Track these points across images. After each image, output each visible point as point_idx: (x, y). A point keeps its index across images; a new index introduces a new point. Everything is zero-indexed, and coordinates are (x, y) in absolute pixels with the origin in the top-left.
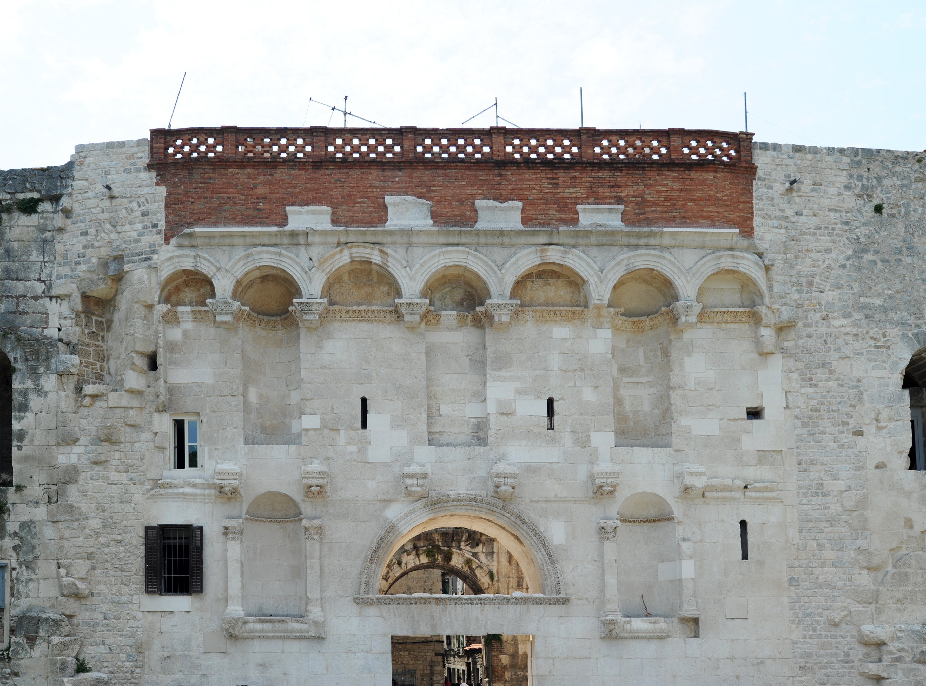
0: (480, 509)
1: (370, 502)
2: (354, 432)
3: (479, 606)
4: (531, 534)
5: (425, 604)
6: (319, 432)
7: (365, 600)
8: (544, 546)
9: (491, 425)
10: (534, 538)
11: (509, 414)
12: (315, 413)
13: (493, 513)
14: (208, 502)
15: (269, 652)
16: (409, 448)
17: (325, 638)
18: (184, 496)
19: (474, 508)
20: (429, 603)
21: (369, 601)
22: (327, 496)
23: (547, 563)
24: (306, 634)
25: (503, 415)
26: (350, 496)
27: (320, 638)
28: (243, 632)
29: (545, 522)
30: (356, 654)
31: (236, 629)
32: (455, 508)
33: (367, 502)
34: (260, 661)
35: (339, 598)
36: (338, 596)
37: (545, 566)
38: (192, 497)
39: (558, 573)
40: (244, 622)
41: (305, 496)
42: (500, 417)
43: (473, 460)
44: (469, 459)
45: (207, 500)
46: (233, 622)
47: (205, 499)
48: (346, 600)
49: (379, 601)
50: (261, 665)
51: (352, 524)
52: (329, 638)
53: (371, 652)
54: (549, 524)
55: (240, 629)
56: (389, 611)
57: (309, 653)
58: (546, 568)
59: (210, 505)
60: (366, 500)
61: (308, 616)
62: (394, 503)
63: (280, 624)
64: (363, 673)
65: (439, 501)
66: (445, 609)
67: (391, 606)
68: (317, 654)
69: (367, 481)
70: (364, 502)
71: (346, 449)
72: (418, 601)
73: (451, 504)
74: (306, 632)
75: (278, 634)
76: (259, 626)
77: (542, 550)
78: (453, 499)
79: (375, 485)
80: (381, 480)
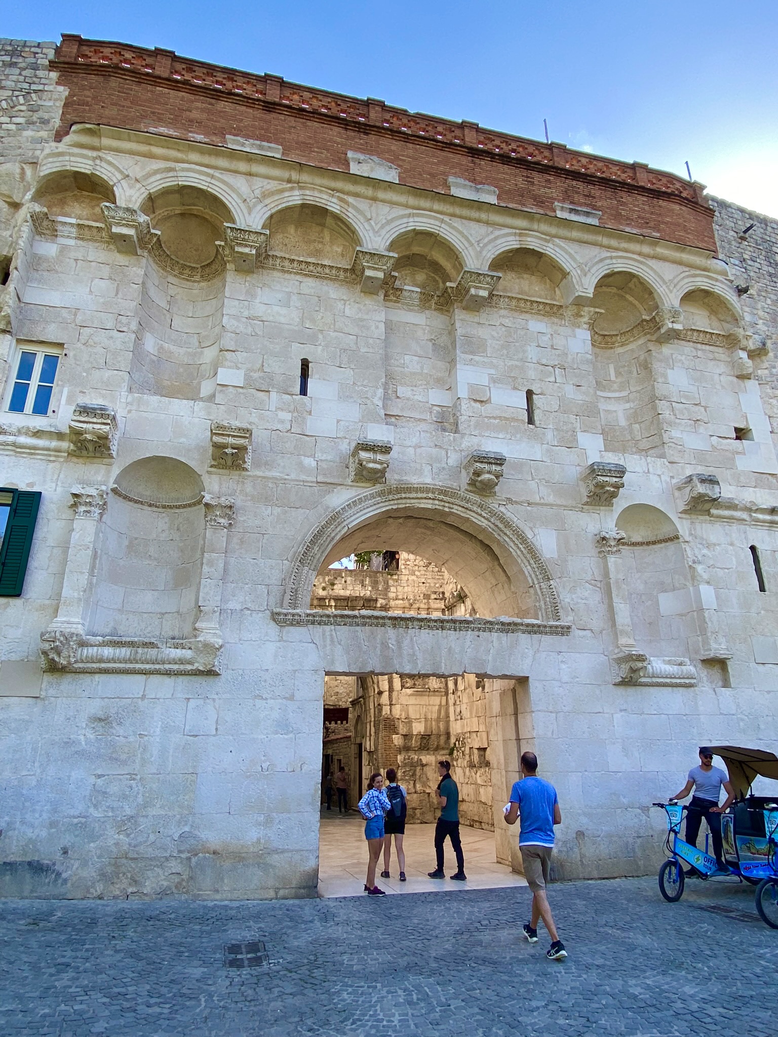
0: (451, 506)
1: (306, 484)
2: (289, 397)
3: (452, 632)
4: (516, 541)
5: (377, 626)
6: (240, 390)
7: (290, 617)
8: (534, 556)
9: (462, 411)
10: (521, 546)
11: (482, 402)
12: (238, 368)
13: (468, 512)
14: (54, 461)
15: (118, 698)
16: (361, 424)
17: (219, 675)
18: (14, 448)
19: (443, 503)
20: (383, 625)
21: (296, 617)
22: (245, 469)
23: (538, 579)
24: (189, 667)
25: (476, 401)
26: (278, 474)
27: (211, 673)
28: (76, 662)
29: (531, 528)
30: (269, 701)
31: (65, 653)
32: (418, 501)
33: (302, 483)
34: (100, 714)
35: (249, 612)
36: (248, 609)
37: (536, 582)
38: (28, 451)
39: (555, 593)
40: (83, 644)
41: (211, 466)
42: (472, 403)
43: (441, 447)
44: (436, 445)
45: (52, 459)
46: (62, 639)
47: (50, 456)
48: (260, 615)
49: (311, 618)
50: (100, 720)
51: (277, 510)
52: (225, 675)
53: (292, 698)
54: (536, 531)
55: (72, 655)
56: (323, 635)
57: (189, 699)
58: (537, 586)
59: (57, 465)
60: (300, 481)
61: (196, 637)
62: (339, 487)
63: (146, 650)
64: (276, 733)
65: (399, 490)
66: (405, 635)
67: (327, 628)
68: (202, 702)
69: (303, 457)
70: (297, 483)
71: (277, 415)
72: (368, 621)
73: (414, 495)
74: (190, 663)
75: (138, 666)
76: (108, 652)
77: (532, 562)
78: (417, 490)
79: (314, 464)
80: (323, 458)
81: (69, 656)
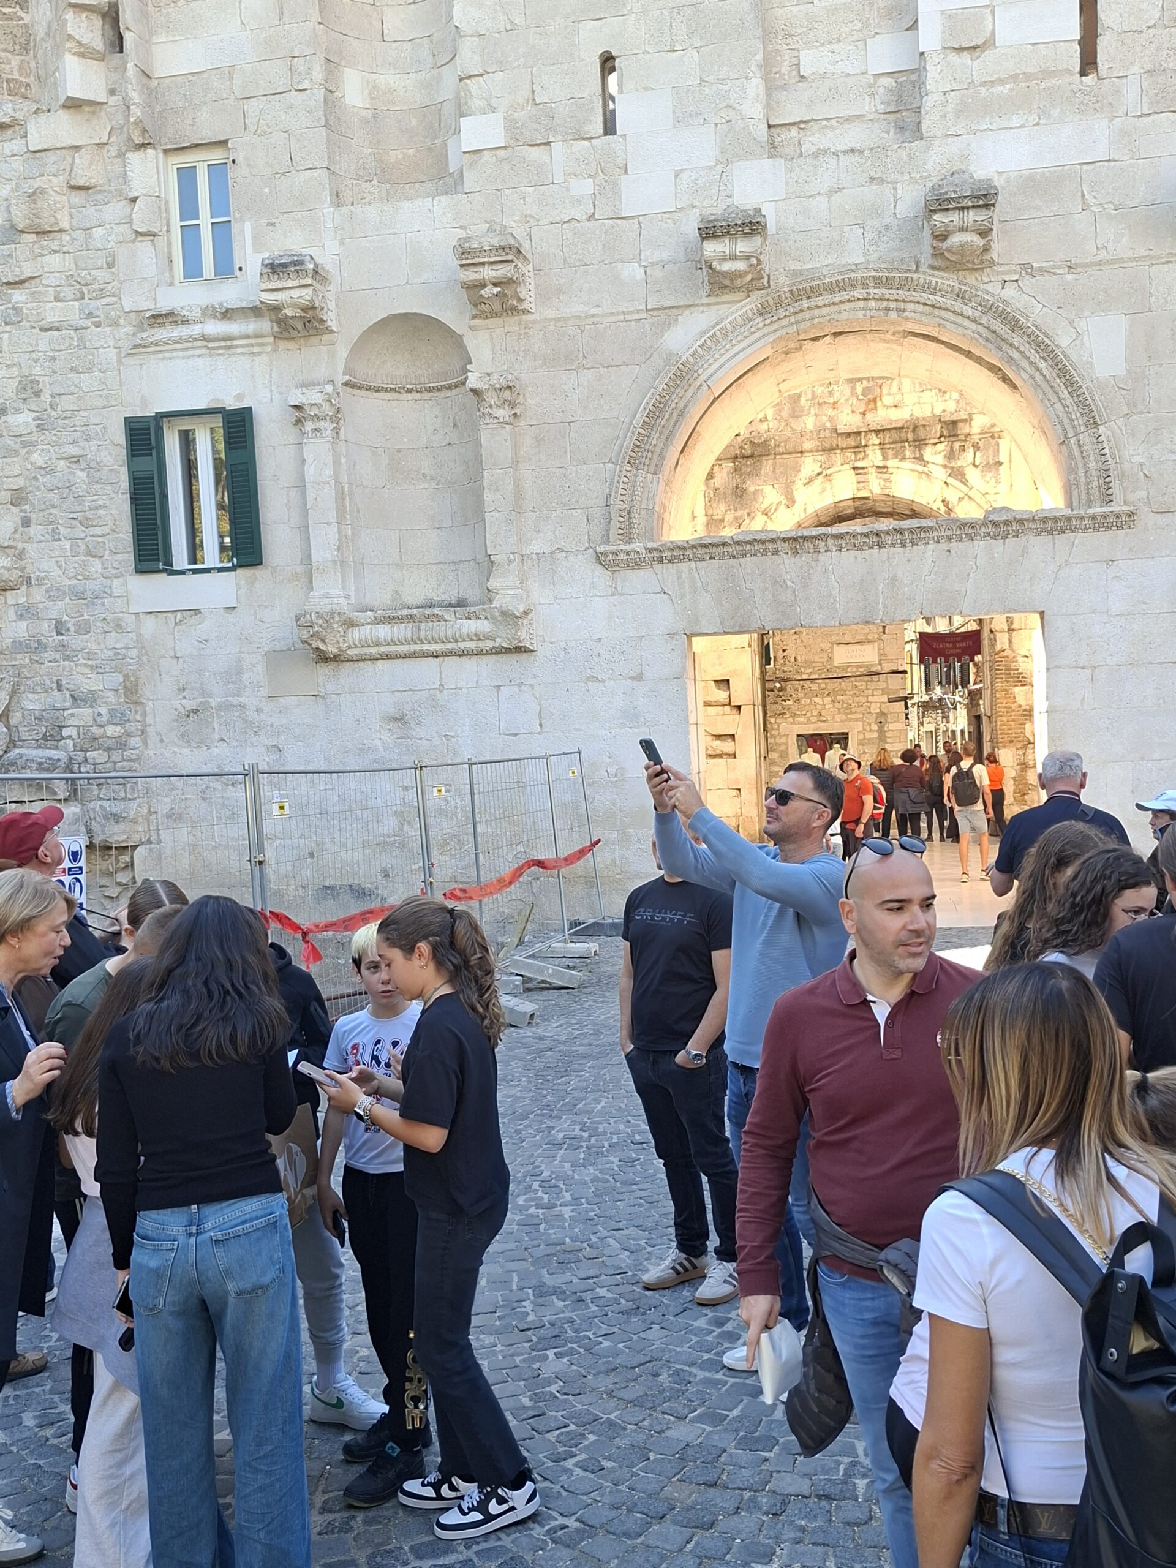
0: (902, 305)
1: (628, 317)
2: (586, 144)
3: (899, 549)
4: (1034, 357)
5: (764, 554)
6: (501, 153)
7: (622, 556)
8: (1069, 382)
9: (929, 81)
10: (1043, 365)
11: (975, 48)
12: (493, 110)
13: (936, 312)
14: (259, 354)
15: (410, 690)
16: (719, 168)
17: (533, 651)
18: (205, 343)
19: (885, 304)
20: (775, 552)
21: (632, 556)
22: (526, 312)
23: (1074, 427)
24: (490, 644)
25: (961, 49)
26: (582, 308)
27: (519, 650)
28: (349, 647)
29: (1071, 323)
30: (606, 684)
31: (330, 639)
32: (836, 308)
33: (622, 317)
34: (392, 711)
35: (564, 554)
36: (562, 550)
37: (1070, 434)
38: (223, 344)
39: (1106, 451)
40: (350, 624)
41: (474, 317)
42: (953, 57)
43: (882, 181)
44: (872, 179)
45: (256, 349)
46: (320, 622)
47: (252, 345)
48: (580, 556)
49: (656, 554)
50: (395, 719)
51: (587, 376)
52: (543, 651)
53: (639, 677)
54: (1081, 324)
55: (341, 640)
56: (679, 578)
57: (499, 686)
58: (1072, 441)
59: (264, 358)
60: (618, 313)
61: (491, 601)
62: (687, 312)
63: (431, 624)
64: (623, 726)
65: (796, 296)
66: (813, 564)
67: (684, 566)
68: (516, 689)
69: (620, 265)
70: (614, 318)
71: (568, 190)
72: (748, 547)
73: (827, 298)
74: (488, 637)
75: (426, 647)
76: (384, 632)
77: (1064, 393)
78: (830, 288)
79: (640, 273)
80: (655, 259)
81: (338, 642)
